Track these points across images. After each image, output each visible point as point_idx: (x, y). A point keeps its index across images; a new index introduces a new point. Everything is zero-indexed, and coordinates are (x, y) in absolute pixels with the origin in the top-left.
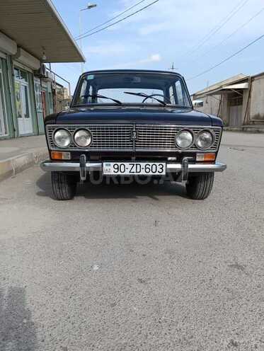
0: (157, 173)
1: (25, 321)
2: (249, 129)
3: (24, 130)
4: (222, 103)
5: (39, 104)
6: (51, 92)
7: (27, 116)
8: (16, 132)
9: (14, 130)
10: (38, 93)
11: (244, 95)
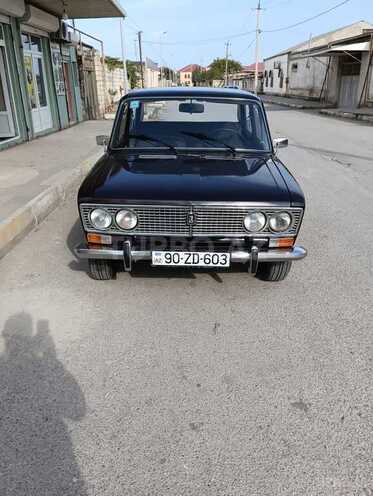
0: (219, 265)
1: (75, 480)
2: (365, 118)
3: (41, 126)
4: (330, 70)
5: (58, 84)
6: (75, 60)
7: (43, 103)
8: (30, 133)
9: (27, 130)
10: (57, 67)
11: (362, 62)
